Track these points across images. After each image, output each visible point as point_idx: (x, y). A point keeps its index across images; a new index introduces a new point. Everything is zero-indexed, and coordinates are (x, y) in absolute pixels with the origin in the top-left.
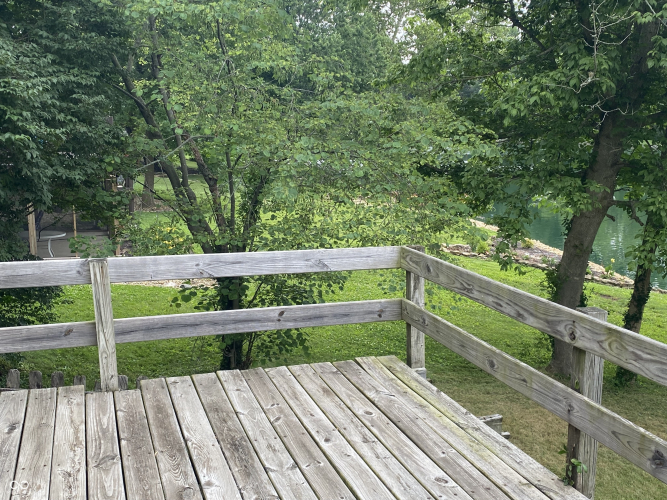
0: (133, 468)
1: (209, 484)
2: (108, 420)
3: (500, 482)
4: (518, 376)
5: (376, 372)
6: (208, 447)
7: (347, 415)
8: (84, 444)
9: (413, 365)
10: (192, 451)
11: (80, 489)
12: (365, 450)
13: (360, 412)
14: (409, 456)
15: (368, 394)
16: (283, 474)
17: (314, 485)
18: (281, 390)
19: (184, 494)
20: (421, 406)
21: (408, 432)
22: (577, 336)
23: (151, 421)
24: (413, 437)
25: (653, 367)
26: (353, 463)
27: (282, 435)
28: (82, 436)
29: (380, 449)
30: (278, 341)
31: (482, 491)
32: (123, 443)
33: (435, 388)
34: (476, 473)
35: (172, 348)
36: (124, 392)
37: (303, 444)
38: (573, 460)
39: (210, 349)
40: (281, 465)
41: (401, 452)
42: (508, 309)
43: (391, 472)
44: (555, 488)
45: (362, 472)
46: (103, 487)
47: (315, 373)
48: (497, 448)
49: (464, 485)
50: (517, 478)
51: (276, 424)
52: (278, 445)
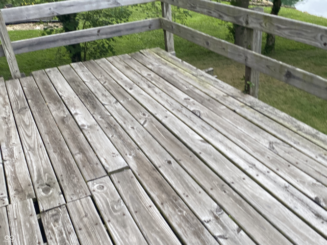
0: (37, 111)
1: (76, 114)
2: (19, 91)
3: (214, 96)
4: (220, 47)
5: (151, 56)
6: (72, 98)
7: (139, 77)
8: (9, 103)
9: (169, 50)
10: (65, 101)
11: (12, 124)
12: (150, 91)
13: (145, 75)
14: (171, 91)
15: (148, 66)
16: (112, 106)
17: (127, 109)
18: (105, 69)
19: (65, 120)
20: (175, 69)
21: (169, 81)
22: (249, 22)
23: (41, 90)
24: (172, 83)
25: (287, 32)
26: (145, 98)
27: (108, 89)
28: (8, 101)
29: (157, 90)
30: (98, 51)
31: (206, 101)
32: (29, 101)
33: (180, 60)
34: (203, 94)
35: (45, 59)
36: (24, 78)
37: (119, 92)
38: (248, 82)
39: (65, 58)
40: (110, 102)
41: (167, 90)
42: (215, 14)
43: (163, 99)
44: (240, 96)
45: (149, 101)
46: (24, 122)
47: (120, 60)
48: (212, 83)
49: (198, 100)
50: (222, 94)
51: (105, 85)
52: (107, 93)
